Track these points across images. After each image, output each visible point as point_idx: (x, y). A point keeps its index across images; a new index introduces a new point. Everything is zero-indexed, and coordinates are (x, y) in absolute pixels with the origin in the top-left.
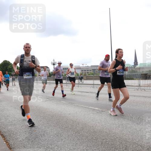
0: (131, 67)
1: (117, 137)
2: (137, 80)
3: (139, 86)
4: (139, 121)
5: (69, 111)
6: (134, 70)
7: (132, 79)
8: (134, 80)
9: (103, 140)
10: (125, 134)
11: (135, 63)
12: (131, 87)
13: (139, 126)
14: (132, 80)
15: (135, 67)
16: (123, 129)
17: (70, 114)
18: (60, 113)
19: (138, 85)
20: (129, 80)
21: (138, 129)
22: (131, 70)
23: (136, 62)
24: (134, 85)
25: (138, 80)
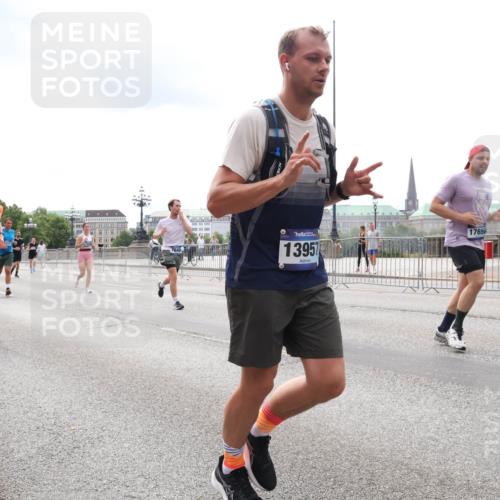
0: (396, 217)
1: (342, 446)
2: (412, 259)
3: (420, 277)
4: (417, 391)
5: (187, 361)
6: (405, 225)
7: (397, 255)
8: (403, 259)
9: (298, 454)
10: (368, 435)
11: (410, 203)
12: (393, 280)
13: (416, 408)
14: (398, 259)
15: (407, 216)
16: (362, 417)
17: (189, 370)
18: (155, 367)
19: (416, 273)
20: (389, 259)
21: (411, 420)
22: (394, 225)
23: (412, 200)
24: (402, 275)
25: (417, 260)
